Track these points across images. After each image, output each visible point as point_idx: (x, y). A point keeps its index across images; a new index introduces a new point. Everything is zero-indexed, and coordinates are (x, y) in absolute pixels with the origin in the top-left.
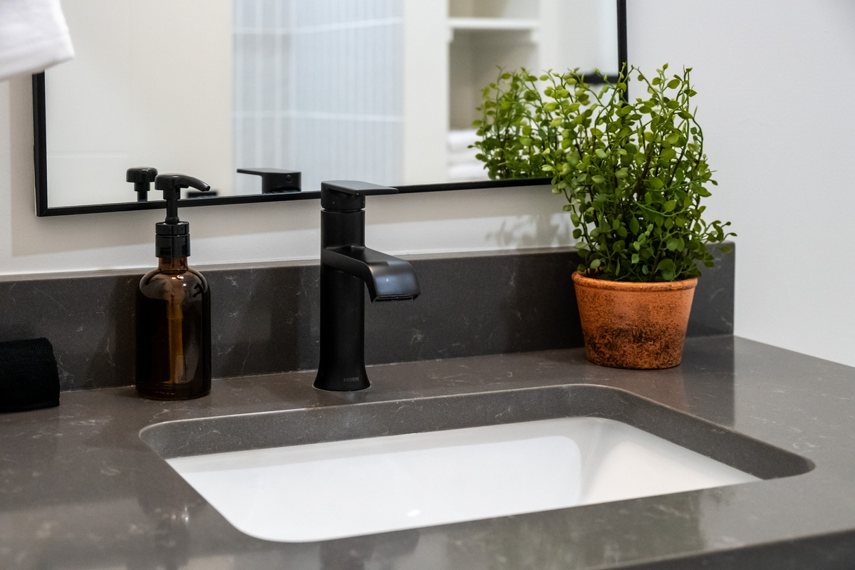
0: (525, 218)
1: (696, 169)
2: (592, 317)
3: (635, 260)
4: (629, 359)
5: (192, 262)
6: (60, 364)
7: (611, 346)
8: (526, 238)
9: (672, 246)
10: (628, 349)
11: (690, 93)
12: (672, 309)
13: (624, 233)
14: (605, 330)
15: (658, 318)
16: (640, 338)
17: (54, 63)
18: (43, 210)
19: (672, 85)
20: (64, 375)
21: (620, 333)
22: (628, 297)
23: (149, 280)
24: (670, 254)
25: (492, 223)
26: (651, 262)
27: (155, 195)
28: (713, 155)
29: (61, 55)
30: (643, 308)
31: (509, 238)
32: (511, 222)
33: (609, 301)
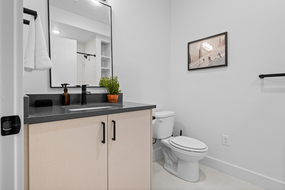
0: (103, 90)
1: (118, 85)
2: (109, 98)
3: (112, 93)
4: (112, 102)
5: (68, 92)
6: (53, 102)
7: (110, 101)
8: (103, 92)
9: (116, 92)
10: (112, 101)
11: (117, 78)
12: (116, 97)
13: (111, 91)
14: (110, 99)
15: (115, 98)
16: (113, 100)
17: (52, 67)
18: (51, 87)
19: (116, 77)
20: (53, 104)
21: (111, 100)
22: (112, 96)
23: (63, 94)
24: (116, 93)
25: (100, 91)
26: (114, 93)
27: (64, 86)
28: (120, 84)
29: (51, 67)
30: (113, 97)
31: (102, 92)
32: (102, 91)
33: (110, 97)
